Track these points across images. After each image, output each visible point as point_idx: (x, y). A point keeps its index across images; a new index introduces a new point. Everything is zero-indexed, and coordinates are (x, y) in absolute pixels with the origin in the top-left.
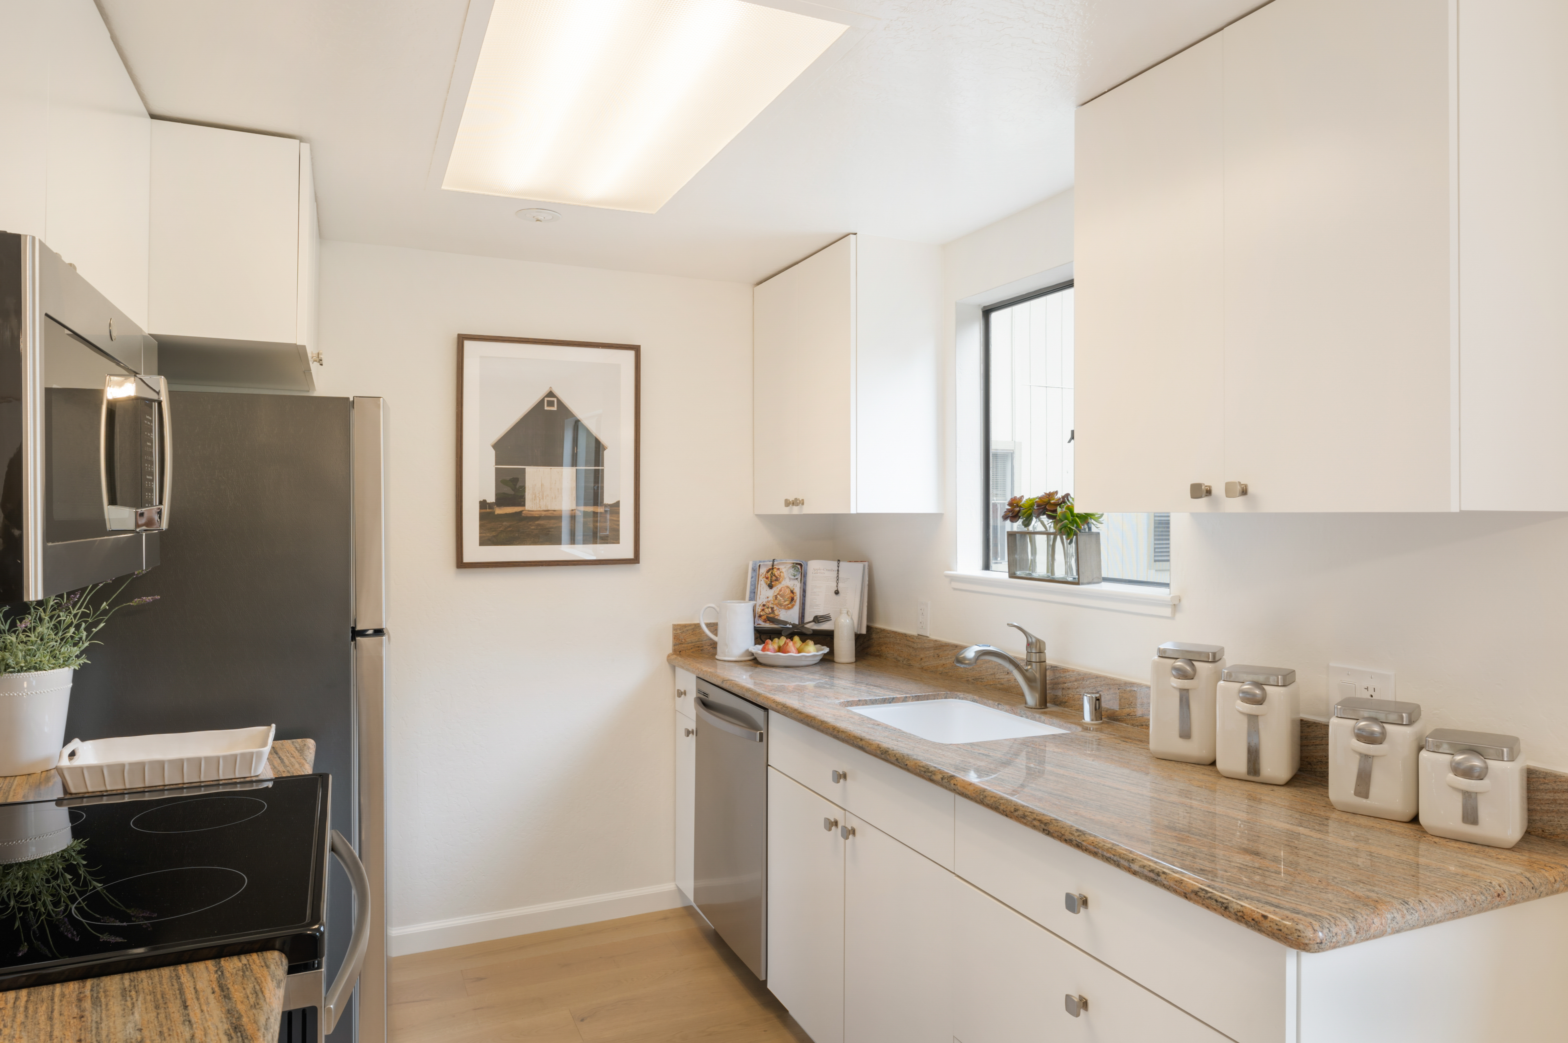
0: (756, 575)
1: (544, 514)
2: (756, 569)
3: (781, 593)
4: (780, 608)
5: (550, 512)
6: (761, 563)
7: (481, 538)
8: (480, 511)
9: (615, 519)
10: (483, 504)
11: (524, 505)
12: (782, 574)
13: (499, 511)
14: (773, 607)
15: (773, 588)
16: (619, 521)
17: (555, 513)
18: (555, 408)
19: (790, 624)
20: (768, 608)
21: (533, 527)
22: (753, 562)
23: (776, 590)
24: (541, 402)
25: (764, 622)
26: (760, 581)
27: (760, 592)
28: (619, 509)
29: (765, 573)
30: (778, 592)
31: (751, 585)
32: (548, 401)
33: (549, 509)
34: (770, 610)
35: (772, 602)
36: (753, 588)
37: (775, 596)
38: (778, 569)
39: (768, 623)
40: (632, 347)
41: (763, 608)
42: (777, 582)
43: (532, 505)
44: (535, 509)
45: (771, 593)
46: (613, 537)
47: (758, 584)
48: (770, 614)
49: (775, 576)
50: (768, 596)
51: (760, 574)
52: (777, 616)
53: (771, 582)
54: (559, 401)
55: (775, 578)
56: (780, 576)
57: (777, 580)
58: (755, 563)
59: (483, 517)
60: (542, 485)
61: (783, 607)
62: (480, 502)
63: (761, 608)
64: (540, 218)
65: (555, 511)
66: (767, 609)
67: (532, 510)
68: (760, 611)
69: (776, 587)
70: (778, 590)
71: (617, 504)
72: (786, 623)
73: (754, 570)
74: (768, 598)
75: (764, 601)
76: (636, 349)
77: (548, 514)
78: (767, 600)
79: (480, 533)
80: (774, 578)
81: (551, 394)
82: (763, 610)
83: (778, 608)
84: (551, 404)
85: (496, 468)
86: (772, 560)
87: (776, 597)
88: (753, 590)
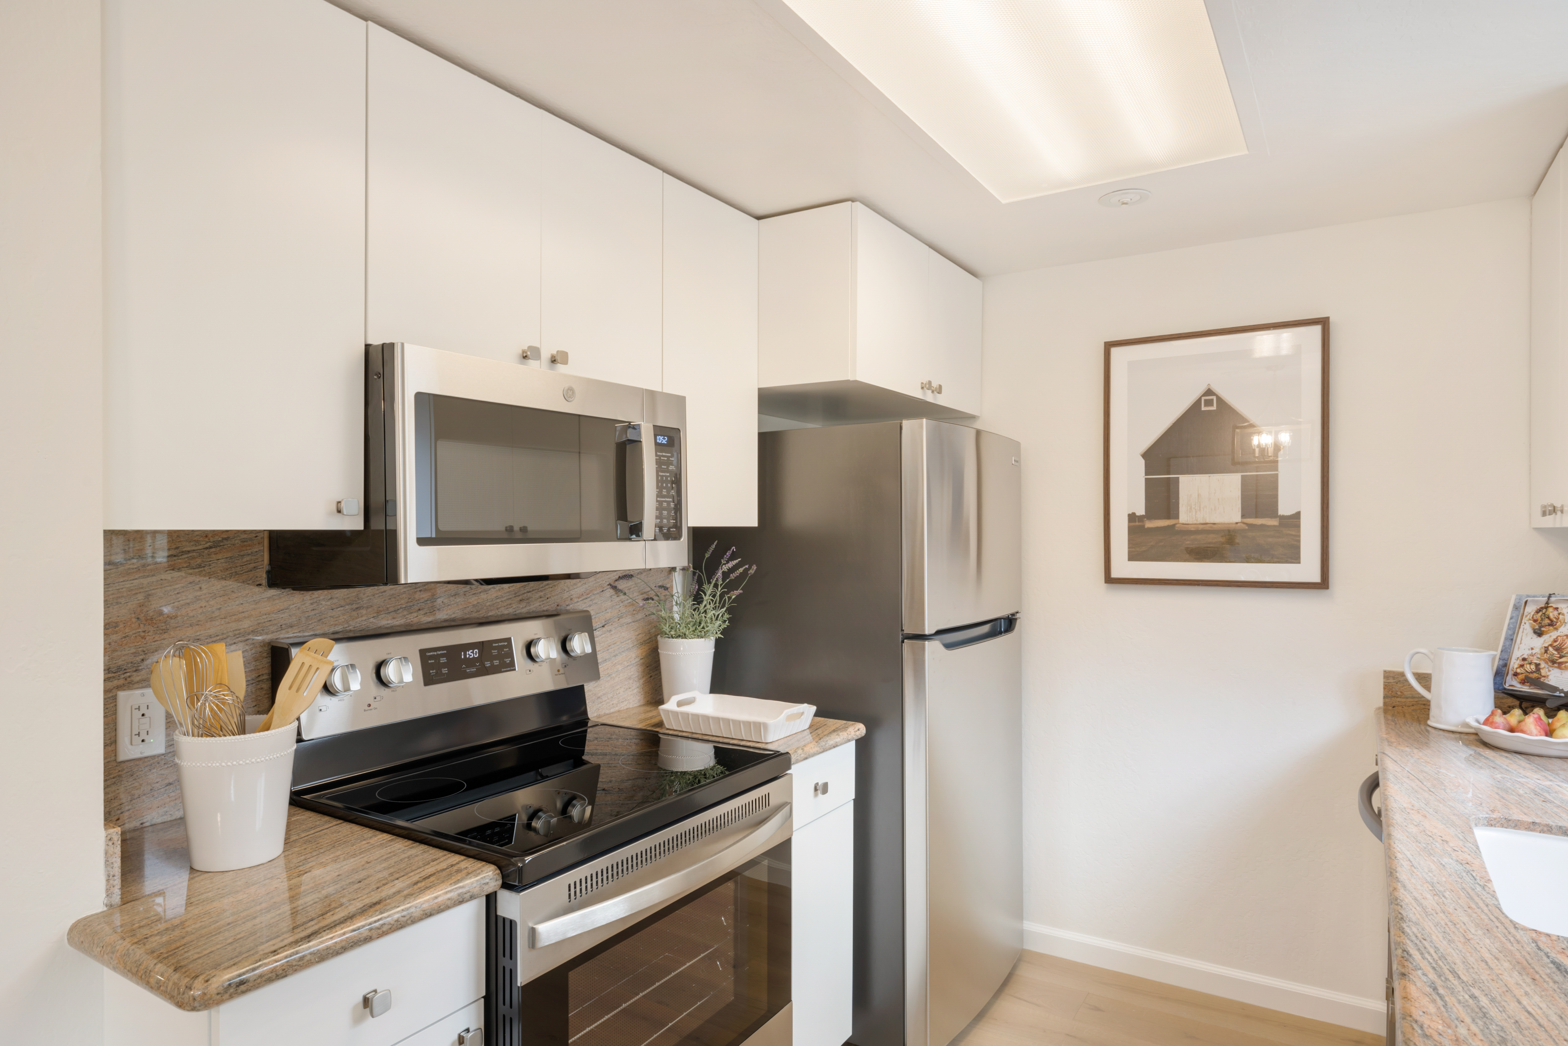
0: (1518, 616)
1: (1201, 527)
2: (1520, 607)
3: (1555, 644)
4: (1551, 667)
5: (1208, 525)
6: (1529, 599)
7: (1129, 552)
8: (1128, 524)
9: (1293, 533)
10: (1132, 517)
11: (1177, 517)
12: (1561, 616)
13: (1149, 524)
14: (1539, 664)
15: (1544, 636)
16: (1299, 536)
17: (1215, 526)
18: (1214, 408)
19: (1562, 691)
20: (1530, 664)
21: (1188, 542)
22: (1517, 595)
23: (1547, 639)
24: (1198, 402)
25: (1520, 683)
26: (1523, 624)
27: (1522, 639)
28: (1300, 522)
29: (1533, 613)
30: (1550, 643)
31: (1509, 629)
32: (1205, 400)
33: (1208, 521)
34: (1533, 667)
35: (1539, 657)
36: (1510, 632)
37: (1545, 647)
38: (1557, 609)
39: (1526, 686)
40: (1317, 321)
41: (1522, 663)
42: (1551, 628)
43: (1187, 516)
44: (1191, 523)
45: (1539, 643)
46: (1293, 555)
47: (1519, 628)
48: (1532, 672)
49: (1548, 618)
50: (1532, 646)
51: (1525, 614)
52: (1544, 677)
53: (1541, 627)
54: (1219, 400)
55: (1549, 622)
56: (1558, 619)
57: (1552, 624)
58: (1519, 598)
59: (1132, 531)
60: (1199, 495)
61: (1556, 665)
62: (1129, 515)
63: (1519, 662)
64: (1125, 200)
65: (1214, 524)
66: (1528, 666)
67: (1187, 523)
68: (1516, 666)
69: (1548, 635)
70: (1552, 639)
71: (1297, 515)
72: (1555, 689)
73: (1516, 608)
74: (1532, 649)
75: (1526, 653)
76: (1324, 323)
77: (1207, 527)
78: (1530, 652)
79: (1129, 548)
80: (1547, 621)
81: (1209, 392)
82: (1522, 666)
83: (1547, 666)
84: (1209, 403)
85: (1146, 478)
86: (1548, 595)
87: (1546, 650)
88: (1511, 635)
